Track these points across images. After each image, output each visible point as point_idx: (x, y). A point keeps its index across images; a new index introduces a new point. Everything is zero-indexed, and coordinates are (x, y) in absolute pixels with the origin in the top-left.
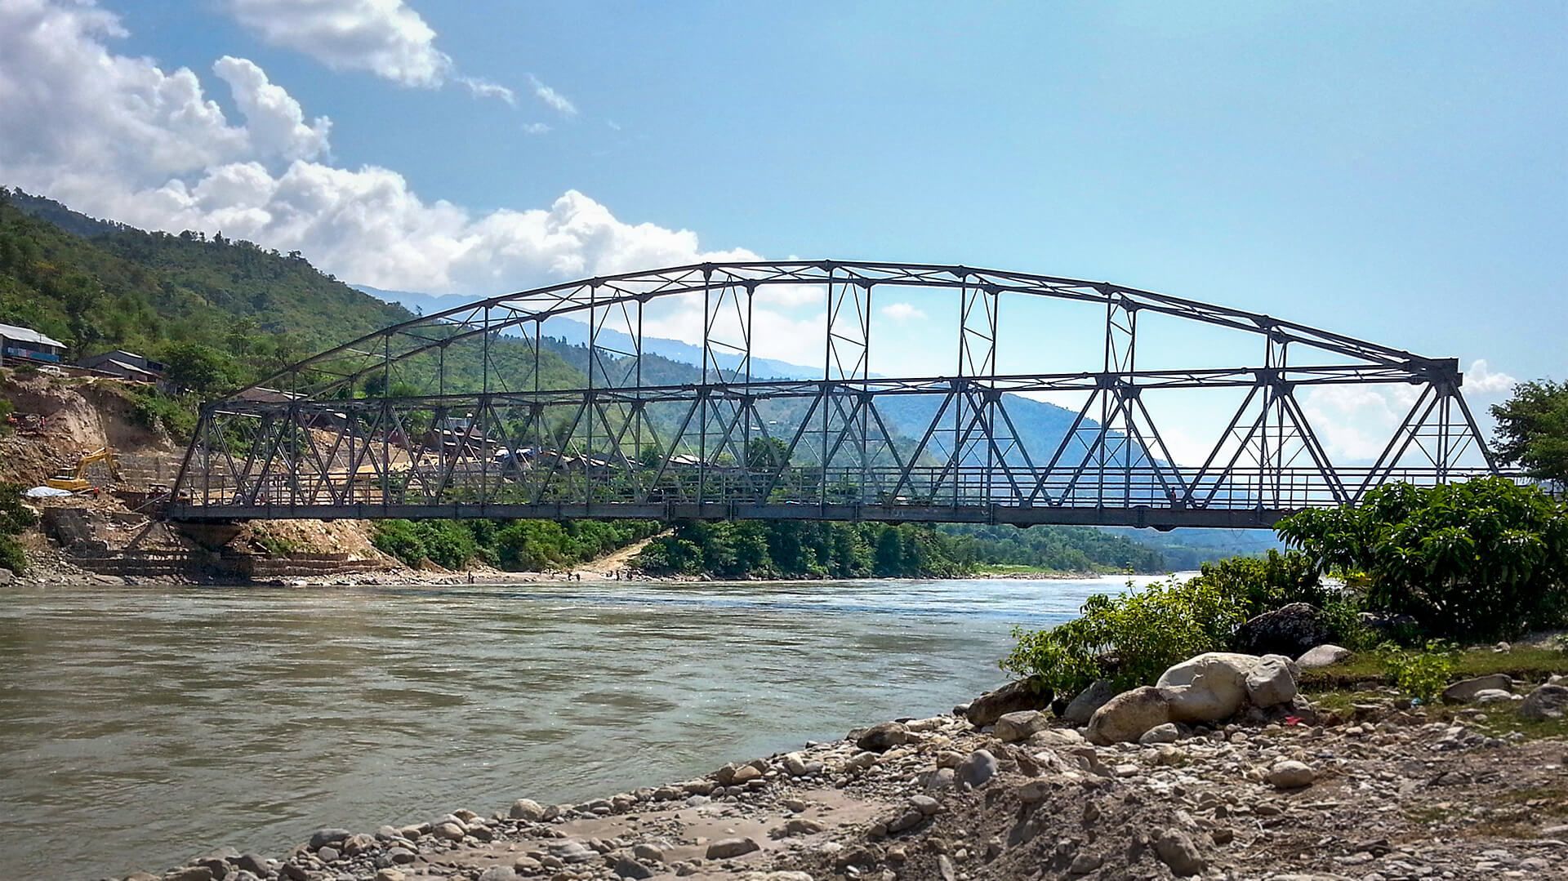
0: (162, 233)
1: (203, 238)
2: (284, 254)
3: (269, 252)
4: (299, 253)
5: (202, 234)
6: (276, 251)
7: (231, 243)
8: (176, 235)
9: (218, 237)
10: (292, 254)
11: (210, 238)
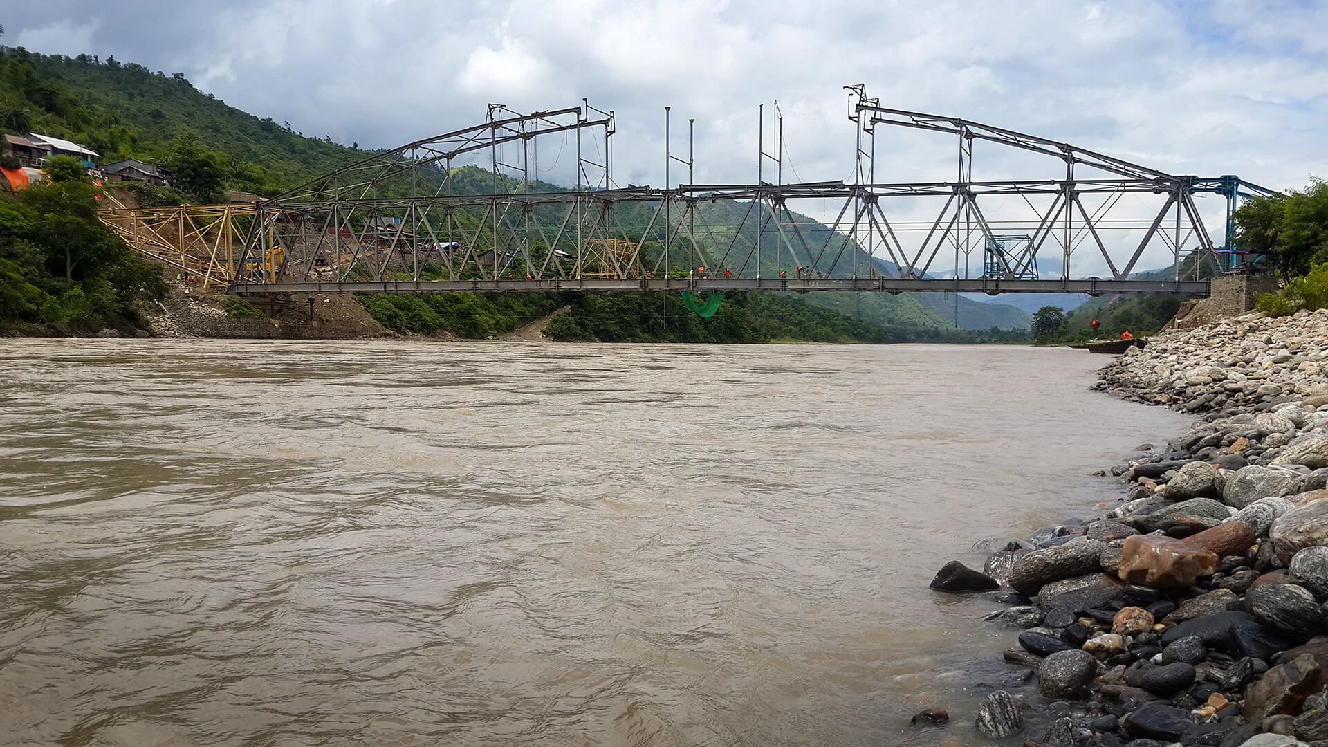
0: (60, 57)
1: (97, 61)
2: (169, 75)
3: (156, 73)
4: (182, 75)
5: (96, 57)
6: (161, 73)
7: (122, 65)
8: (73, 57)
9: (110, 60)
10: (177, 76)
11: (103, 61)
